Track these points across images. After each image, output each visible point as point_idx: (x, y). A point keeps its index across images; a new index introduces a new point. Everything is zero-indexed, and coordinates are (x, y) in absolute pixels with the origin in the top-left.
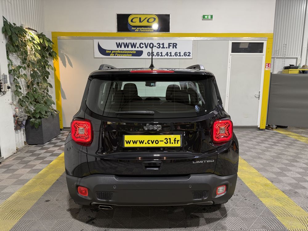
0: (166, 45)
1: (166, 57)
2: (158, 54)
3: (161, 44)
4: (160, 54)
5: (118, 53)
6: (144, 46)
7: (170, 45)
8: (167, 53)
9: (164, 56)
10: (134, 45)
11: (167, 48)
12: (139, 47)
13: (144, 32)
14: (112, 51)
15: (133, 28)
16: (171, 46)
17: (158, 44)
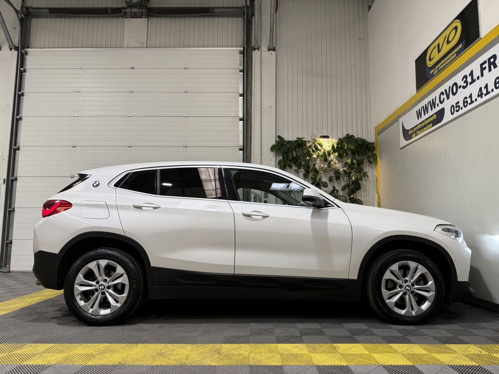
0: (477, 73)
1: (480, 100)
2: (465, 102)
3: (468, 76)
4: (469, 101)
5: (419, 130)
6: (445, 96)
7: (484, 66)
8: (481, 89)
9: (476, 100)
10: (433, 104)
11: (478, 78)
12: (439, 104)
13: (444, 67)
14: (413, 128)
15: (431, 72)
16: (485, 68)
17: (465, 79)
